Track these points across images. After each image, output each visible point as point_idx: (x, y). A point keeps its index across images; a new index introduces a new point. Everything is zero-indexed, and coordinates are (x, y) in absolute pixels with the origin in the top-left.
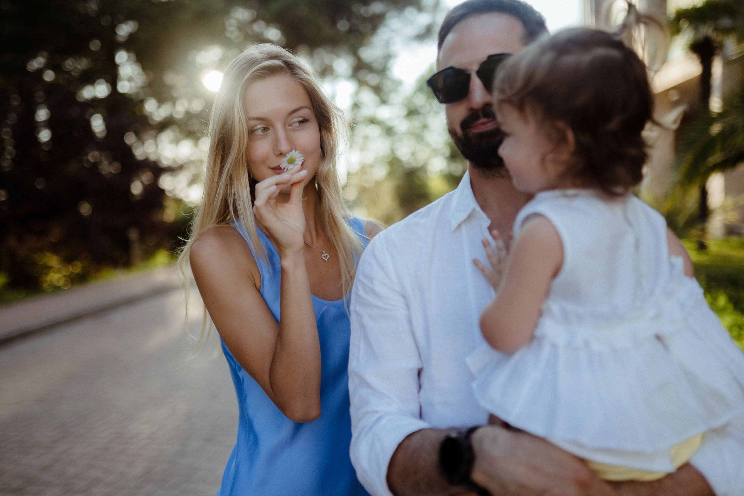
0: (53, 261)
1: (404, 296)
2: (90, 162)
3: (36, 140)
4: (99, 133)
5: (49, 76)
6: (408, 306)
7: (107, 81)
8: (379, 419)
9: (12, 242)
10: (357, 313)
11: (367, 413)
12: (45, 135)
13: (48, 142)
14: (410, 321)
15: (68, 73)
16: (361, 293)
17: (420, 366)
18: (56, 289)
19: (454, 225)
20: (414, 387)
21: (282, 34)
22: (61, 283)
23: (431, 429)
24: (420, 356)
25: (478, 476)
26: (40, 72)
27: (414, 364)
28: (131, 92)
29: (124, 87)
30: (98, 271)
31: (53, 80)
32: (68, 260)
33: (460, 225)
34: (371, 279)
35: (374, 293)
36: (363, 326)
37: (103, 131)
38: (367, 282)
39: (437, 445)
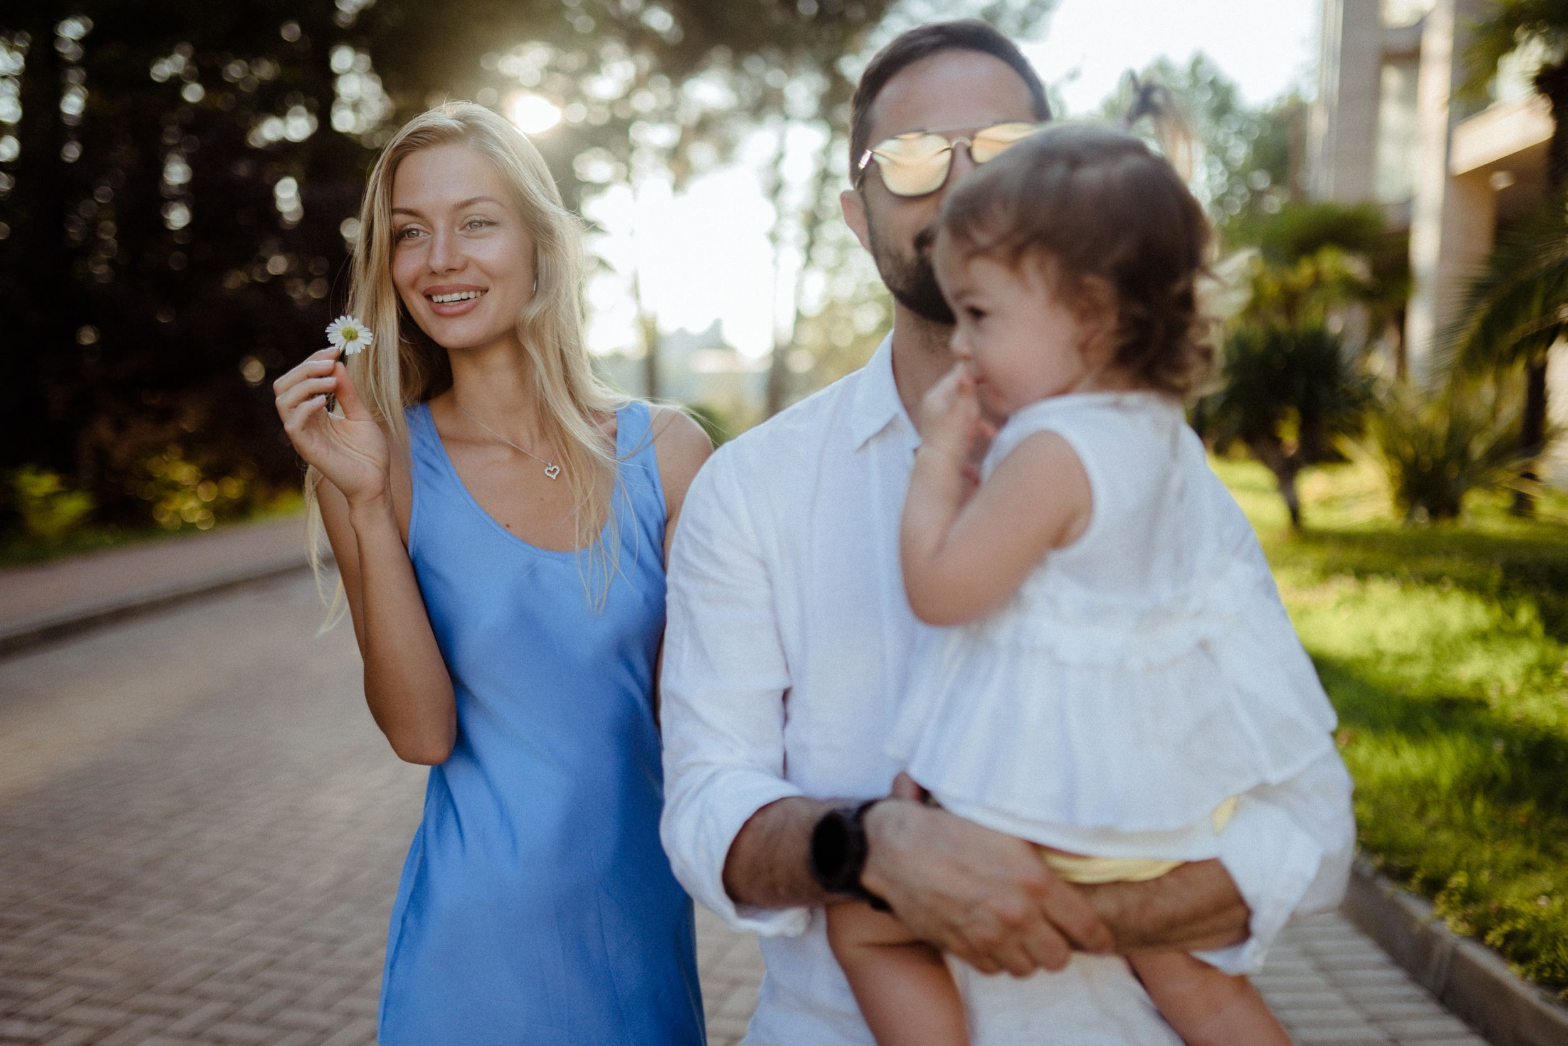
0: (184, 472)
1: (764, 564)
2: (269, 274)
3: (161, 224)
4: (289, 213)
5: (193, 93)
6: (770, 581)
7: (310, 109)
8: (713, 777)
9: (103, 431)
10: (678, 589)
11: (693, 764)
12: (178, 217)
13: (185, 228)
14: (774, 608)
15: (233, 87)
16: (689, 555)
17: (785, 685)
18: (187, 530)
19: (858, 441)
20: (776, 720)
21: (676, 22)
22: (197, 517)
23: (800, 798)
24: (787, 668)
25: (871, 879)
26: (176, 84)
27: (778, 682)
28: (356, 131)
29: (344, 121)
30: (271, 498)
31: (203, 100)
32: (213, 474)
33: (867, 442)
34: (706, 531)
35: (712, 556)
36: (688, 613)
37: (296, 211)
38: (697, 535)
39: (810, 829)
